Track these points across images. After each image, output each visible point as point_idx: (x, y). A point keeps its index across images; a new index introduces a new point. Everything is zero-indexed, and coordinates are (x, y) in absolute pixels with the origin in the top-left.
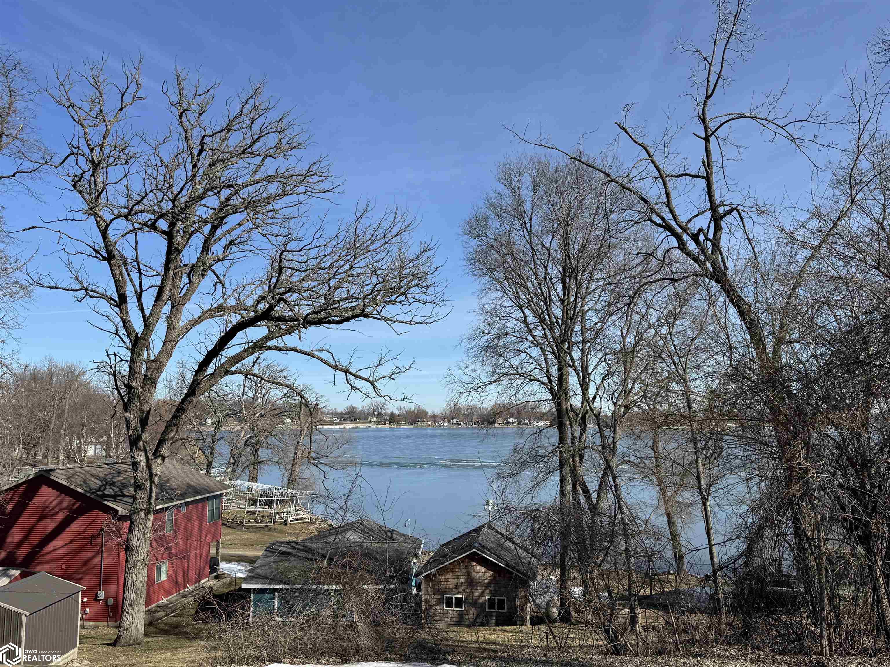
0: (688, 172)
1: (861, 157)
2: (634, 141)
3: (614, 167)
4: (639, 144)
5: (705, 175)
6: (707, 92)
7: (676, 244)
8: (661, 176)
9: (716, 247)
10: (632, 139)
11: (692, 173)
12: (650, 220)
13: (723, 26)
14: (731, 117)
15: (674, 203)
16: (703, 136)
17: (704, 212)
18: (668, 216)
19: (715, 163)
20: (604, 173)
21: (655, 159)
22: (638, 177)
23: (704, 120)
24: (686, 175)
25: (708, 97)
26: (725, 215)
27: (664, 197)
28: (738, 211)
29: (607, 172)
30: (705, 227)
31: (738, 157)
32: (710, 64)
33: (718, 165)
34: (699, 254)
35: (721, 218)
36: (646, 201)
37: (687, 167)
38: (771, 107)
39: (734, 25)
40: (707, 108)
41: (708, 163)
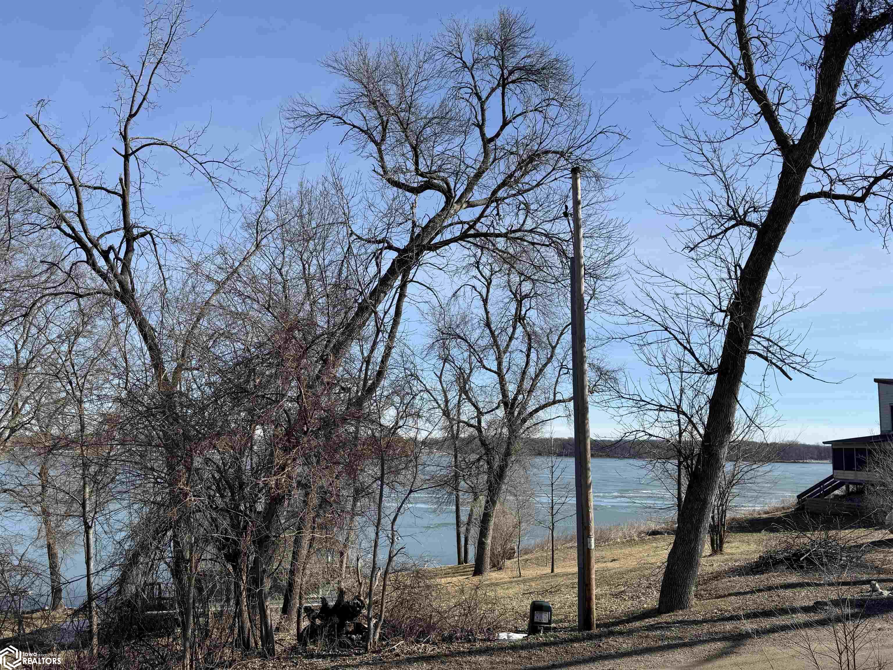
0: (103, 186)
1: (268, 207)
2: (47, 140)
3: (22, 163)
4: (52, 145)
5: (121, 193)
6: (131, 110)
7: (84, 257)
8: (74, 185)
9: (126, 267)
10: (45, 138)
11: (108, 188)
12: (59, 227)
13: (153, 50)
14: (152, 141)
15: (86, 215)
16: (124, 154)
17: (117, 230)
18: (78, 227)
19: (133, 183)
20: (9, 166)
21: (70, 165)
22: (49, 180)
23: (125, 138)
24: (101, 188)
25: (131, 116)
26: (138, 237)
27: (76, 207)
28: (151, 235)
29: (13, 166)
30: (116, 246)
31: (157, 183)
32: (137, 84)
33: (136, 186)
34: (108, 272)
35: (134, 239)
36: (55, 206)
37: (103, 181)
38: (192, 142)
39: (164, 53)
40: (129, 127)
41: (125, 181)
